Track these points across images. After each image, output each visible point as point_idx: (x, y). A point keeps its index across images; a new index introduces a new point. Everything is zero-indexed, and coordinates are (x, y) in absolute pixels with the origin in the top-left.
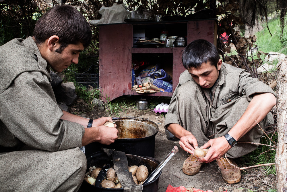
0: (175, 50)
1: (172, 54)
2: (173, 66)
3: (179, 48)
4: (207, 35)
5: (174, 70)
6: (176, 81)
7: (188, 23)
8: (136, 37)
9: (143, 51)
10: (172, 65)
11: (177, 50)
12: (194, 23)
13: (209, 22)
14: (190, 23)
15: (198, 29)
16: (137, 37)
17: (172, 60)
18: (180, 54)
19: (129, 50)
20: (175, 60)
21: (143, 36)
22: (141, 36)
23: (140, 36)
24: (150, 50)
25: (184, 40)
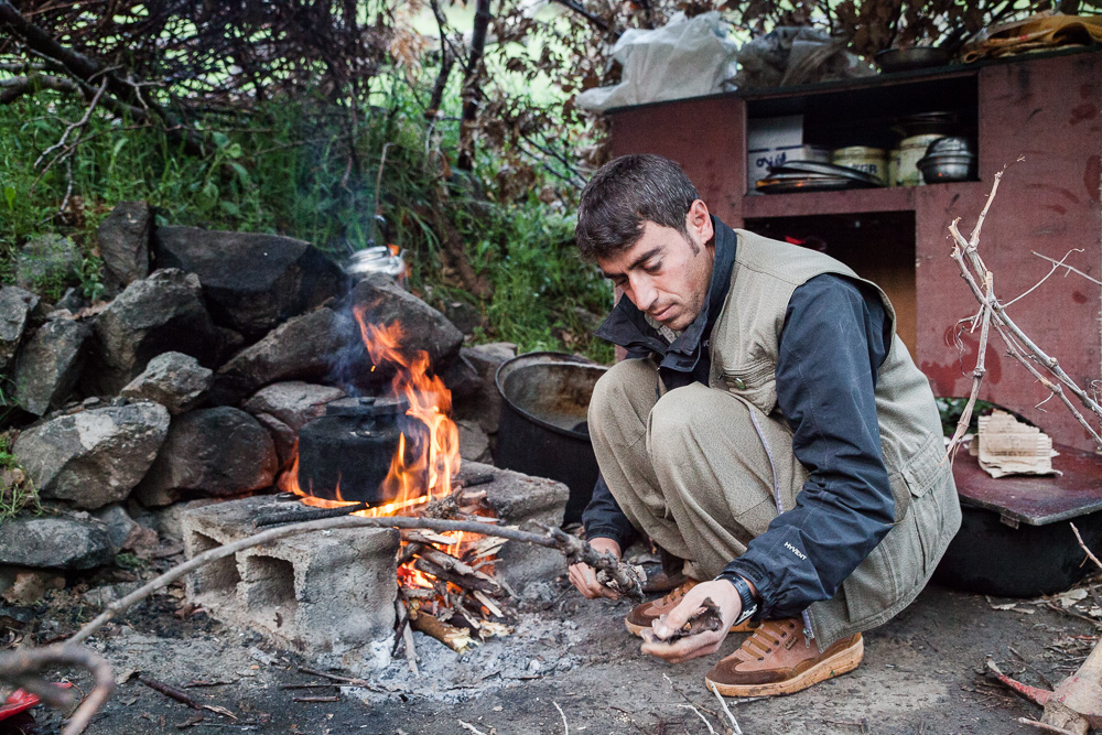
0: (924, 194)
1: (912, 214)
2: (918, 265)
3: (942, 187)
4: (1073, 122)
5: (921, 281)
6: (933, 330)
7: (980, 75)
8: (765, 147)
9: (789, 205)
10: (914, 263)
11: (932, 194)
12: (1010, 72)
13: (1082, 62)
14: (989, 76)
15: (1026, 97)
16: (767, 150)
17: (914, 238)
18: (947, 210)
19: (733, 205)
20: (925, 240)
21: (792, 144)
22: (786, 144)
23: (782, 145)
24: (817, 202)
25: (964, 153)
